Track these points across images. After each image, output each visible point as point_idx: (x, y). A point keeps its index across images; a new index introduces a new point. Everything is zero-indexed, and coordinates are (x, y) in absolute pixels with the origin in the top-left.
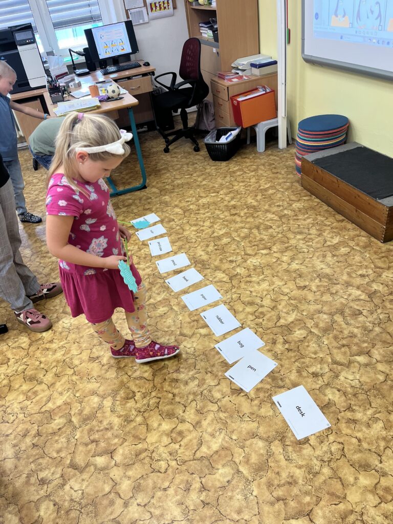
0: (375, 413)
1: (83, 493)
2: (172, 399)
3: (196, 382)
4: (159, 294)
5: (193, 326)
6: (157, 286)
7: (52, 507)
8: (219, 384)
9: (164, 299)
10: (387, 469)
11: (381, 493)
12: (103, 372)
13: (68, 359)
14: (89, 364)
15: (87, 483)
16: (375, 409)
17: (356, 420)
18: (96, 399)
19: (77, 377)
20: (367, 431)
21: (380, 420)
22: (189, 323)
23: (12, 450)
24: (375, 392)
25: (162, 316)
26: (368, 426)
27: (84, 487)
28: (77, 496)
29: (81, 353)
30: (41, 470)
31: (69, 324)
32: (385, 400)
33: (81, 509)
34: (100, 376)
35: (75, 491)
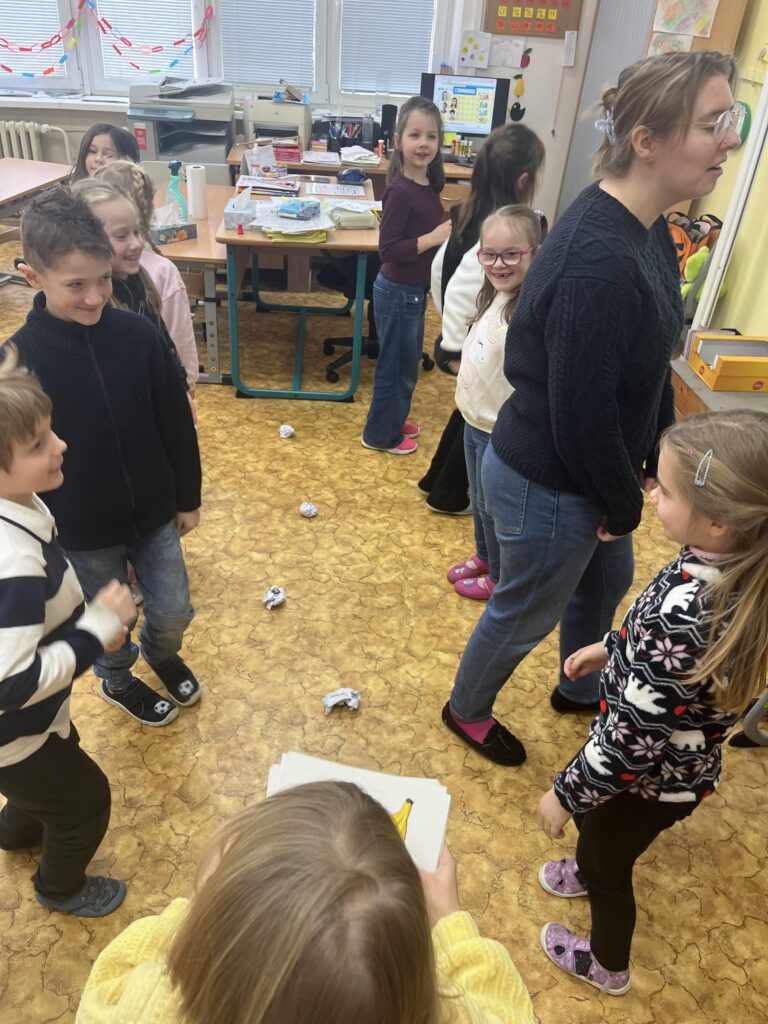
0: (693, 884)
1: (187, 842)
2: (363, 749)
3: (410, 735)
4: (387, 571)
5: (430, 644)
6: (389, 558)
7: (135, 846)
8: (446, 750)
9: (394, 583)
10: (681, 977)
11: (658, 1008)
12: (265, 668)
13: (213, 629)
14: (245, 648)
15: (197, 829)
16: (693, 878)
17: (656, 884)
18: (242, 707)
19: (221, 663)
20: (670, 909)
21: (697, 898)
22: (426, 636)
23: (96, 741)
24: (705, 853)
25: (383, 609)
26: (674, 900)
27: (191, 833)
28: (177, 842)
29: (237, 627)
30: (132, 786)
31: (229, 573)
32: (716, 870)
33: (179, 864)
34: (257, 673)
35: (177, 835)
